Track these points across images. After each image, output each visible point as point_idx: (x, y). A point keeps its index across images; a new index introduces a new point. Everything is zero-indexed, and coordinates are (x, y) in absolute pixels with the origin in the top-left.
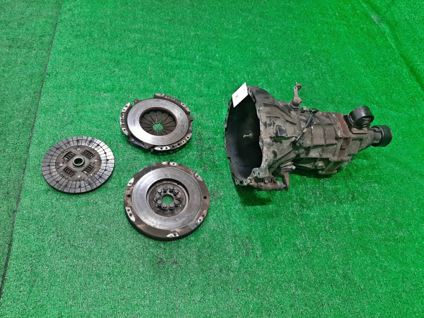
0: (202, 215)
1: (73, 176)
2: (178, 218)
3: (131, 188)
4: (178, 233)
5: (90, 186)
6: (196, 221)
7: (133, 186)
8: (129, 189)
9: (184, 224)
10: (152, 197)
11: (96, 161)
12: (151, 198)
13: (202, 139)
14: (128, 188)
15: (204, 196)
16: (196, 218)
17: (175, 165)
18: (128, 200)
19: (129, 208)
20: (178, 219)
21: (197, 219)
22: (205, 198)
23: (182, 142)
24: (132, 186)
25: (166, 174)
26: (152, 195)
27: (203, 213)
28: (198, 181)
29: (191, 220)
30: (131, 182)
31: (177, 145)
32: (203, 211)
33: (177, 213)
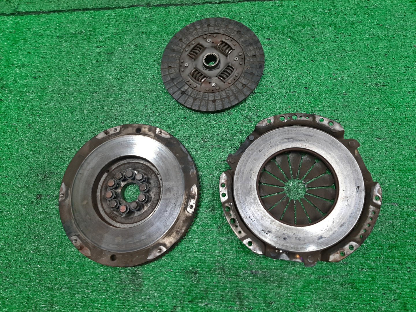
0: (84, 245)
1: (188, 57)
2: (87, 203)
3: (151, 133)
4: (64, 200)
5: (169, 80)
6: (75, 233)
7: (155, 137)
8: (150, 130)
9: (74, 211)
10: (140, 167)
11: (213, 84)
12: (137, 165)
13: (265, 282)
14: (153, 129)
15: (117, 256)
16: (80, 234)
17: (189, 209)
18: (133, 129)
19: (118, 131)
20: (85, 203)
21: (78, 236)
22: (113, 258)
23: (239, 229)
24: (156, 135)
25: (171, 190)
26: (143, 168)
27: (86, 248)
28: (149, 249)
29: (78, 225)
30: (162, 134)
31: (233, 216)
32: (90, 250)
33: (104, 205)
